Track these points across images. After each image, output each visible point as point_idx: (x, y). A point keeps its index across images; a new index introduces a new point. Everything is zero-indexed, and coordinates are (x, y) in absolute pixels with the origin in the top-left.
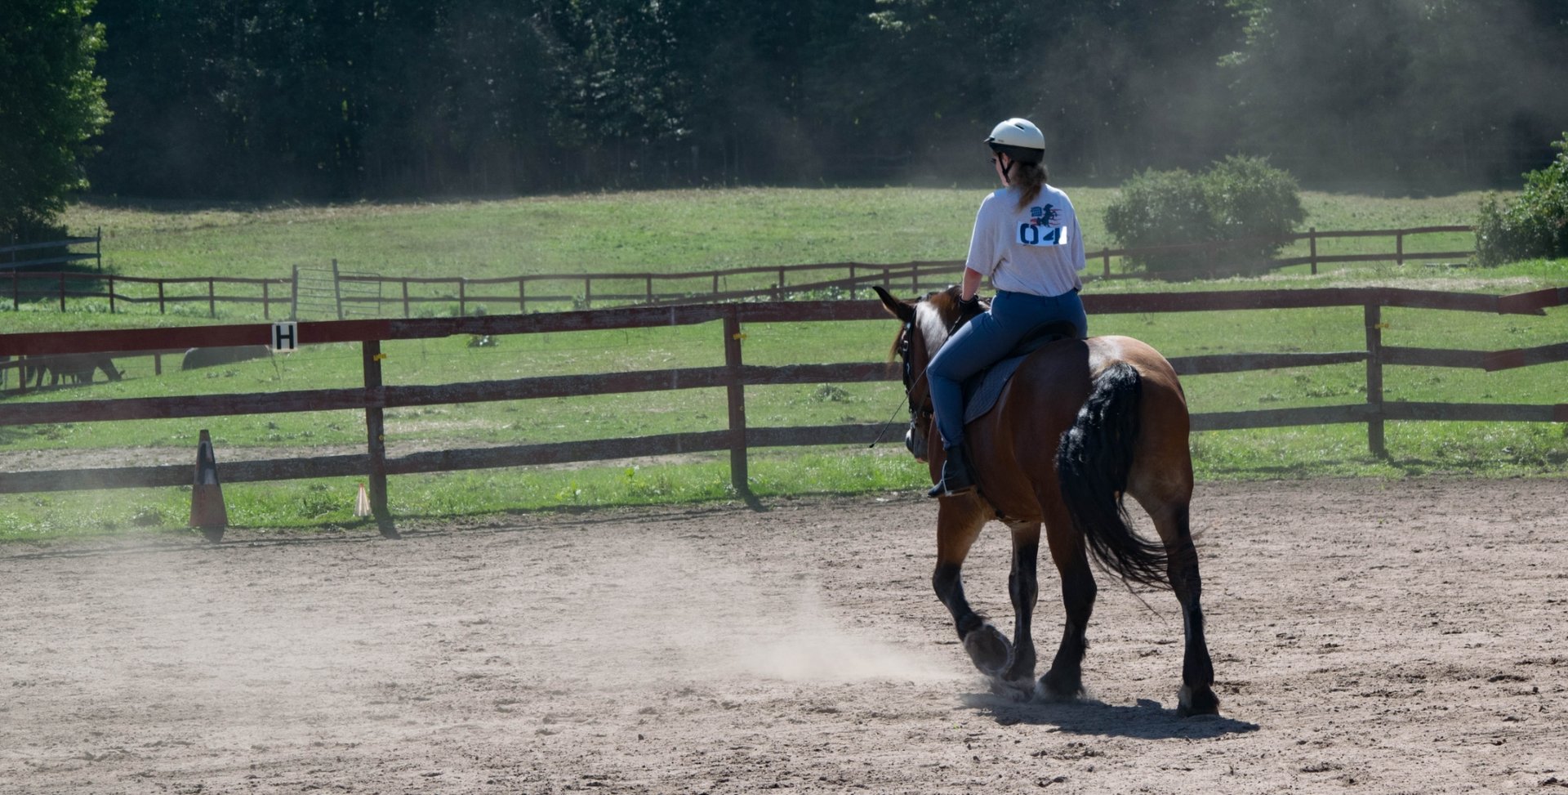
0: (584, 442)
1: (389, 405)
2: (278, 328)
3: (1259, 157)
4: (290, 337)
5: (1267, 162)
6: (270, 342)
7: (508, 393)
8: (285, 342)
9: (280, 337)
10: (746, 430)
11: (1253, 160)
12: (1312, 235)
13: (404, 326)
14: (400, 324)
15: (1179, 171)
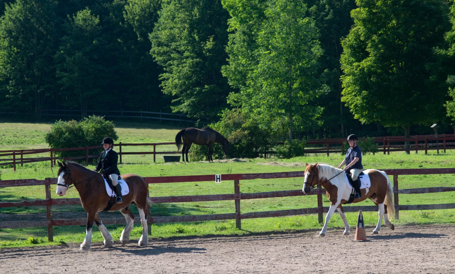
0: (286, 210)
1: (242, 199)
2: (217, 176)
3: (100, 117)
4: (219, 179)
5: (104, 118)
6: (214, 180)
7: (269, 196)
8: (218, 180)
9: (217, 179)
10: (323, 207)
11: (99, 117)
12: (120, 145)
13: (245, 176)
14: (244, 175)
15: (73, 121)
